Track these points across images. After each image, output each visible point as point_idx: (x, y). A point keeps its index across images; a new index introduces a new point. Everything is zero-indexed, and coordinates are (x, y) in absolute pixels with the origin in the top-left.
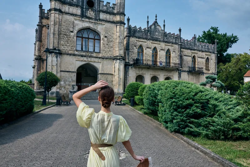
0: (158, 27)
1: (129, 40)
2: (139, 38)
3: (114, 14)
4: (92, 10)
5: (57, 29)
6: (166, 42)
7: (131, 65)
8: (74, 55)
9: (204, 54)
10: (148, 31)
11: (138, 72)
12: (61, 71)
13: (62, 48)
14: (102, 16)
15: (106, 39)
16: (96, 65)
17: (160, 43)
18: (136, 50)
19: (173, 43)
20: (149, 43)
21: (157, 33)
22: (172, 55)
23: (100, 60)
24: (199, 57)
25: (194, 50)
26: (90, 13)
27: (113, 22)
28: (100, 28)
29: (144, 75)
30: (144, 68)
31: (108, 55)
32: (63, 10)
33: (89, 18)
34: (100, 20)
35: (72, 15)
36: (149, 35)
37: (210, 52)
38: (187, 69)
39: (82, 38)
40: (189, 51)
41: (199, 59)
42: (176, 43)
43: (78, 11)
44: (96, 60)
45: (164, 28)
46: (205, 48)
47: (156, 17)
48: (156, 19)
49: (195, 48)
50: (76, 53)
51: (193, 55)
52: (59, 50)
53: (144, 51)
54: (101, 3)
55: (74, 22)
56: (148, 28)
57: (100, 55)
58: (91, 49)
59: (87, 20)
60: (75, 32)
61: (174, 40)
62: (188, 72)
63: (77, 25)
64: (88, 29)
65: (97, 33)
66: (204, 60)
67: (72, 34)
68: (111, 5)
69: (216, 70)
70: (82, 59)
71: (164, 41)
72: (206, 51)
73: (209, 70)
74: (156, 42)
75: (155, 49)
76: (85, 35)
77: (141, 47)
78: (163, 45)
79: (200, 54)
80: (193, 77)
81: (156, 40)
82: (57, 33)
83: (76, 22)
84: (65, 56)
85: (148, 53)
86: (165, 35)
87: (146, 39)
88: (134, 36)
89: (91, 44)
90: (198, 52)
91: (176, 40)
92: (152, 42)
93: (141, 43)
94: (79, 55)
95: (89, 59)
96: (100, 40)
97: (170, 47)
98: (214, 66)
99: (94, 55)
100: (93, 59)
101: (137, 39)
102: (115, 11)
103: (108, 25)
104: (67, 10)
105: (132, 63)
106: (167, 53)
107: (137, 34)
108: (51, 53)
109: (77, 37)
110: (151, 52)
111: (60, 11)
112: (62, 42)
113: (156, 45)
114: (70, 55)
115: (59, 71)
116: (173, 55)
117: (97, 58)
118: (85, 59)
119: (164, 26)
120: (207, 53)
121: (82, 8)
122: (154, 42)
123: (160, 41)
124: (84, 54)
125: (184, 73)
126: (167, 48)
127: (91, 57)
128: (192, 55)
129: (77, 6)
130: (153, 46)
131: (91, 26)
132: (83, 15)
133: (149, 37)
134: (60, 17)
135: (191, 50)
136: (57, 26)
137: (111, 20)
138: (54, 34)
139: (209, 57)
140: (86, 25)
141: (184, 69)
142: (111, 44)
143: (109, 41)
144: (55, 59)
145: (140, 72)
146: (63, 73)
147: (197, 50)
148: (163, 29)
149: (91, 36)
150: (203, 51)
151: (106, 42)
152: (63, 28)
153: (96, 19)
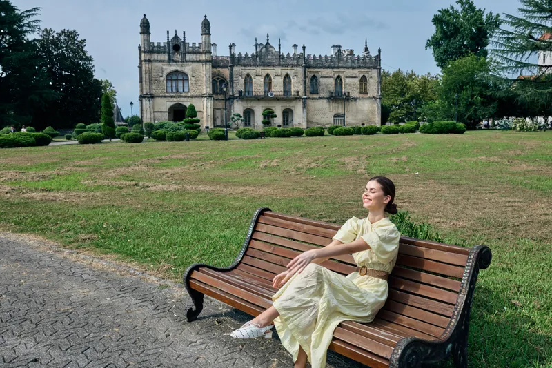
0: (270, 49)
1: (232, 70)
2: (246, 66)
3: (200, 53)
4: (178, 54)
5: (147, 77)
6: (282, 66)
7: (237, 98)
8: (165, 97)
9: (356, 71)
10: (257, 56)
11: (246, 105)
12: (154, 112)
13: (154, 92)
14: (188, 57)
15: (193, 79)
16: (184, 104)
17: (274, 68)
18: (242, 80)
19: (293, 66)
20: (259, 70)
21: (269, 57)
22: (292, 80)
23: (189, 99)
24: (347, 77)
25: (338, 68)
26: (177, 57)
27: (200, 61)
28: (187, 69)
29: (254, 109)
30: (254, 100)
31: (197, 93)
32: (152, 59)
33: (176, 62)
34: (186, 61)
35: (161, 61)
36: (258, 60)
37: (369, 68)
38: (327, 95)
39: (172, 80)
40: (330, 70)
41: (347, 80)
42: (298, 65)
43: (165, 57)
44: (185, 99)
45: (280, 49)
46: (358, 63)
47: (268, 37)
48: (268, 40)
49: (340, 65)
50: (167, 95)
51: (336, 75)
52: (151, 94)
53: (253, 80)
54: (187, 45)
55: (162, 68)
56: (257, 52)
57: (189, 94)
58: (180, 89)
59: (174, 63)
60: (165, 76)
61: (295, 61)
62: (328, 98)
63: (166, 69)
64: (176, 71)
65: (185, 75)
66: (357, 81)
67: (161, 78)
68: (197, 45)
69: (378, 93)
70: (172, 99)
71: (279, 65)
72: (360, 67)
73: (367, 93)
74: (268, 68)
75: (268, 75)
76: (174, 78)
77: (248, 75)
78: (278, 70)
79: (350, 72)
80: (336, 105)
81: (269, 65)
82: (148, 80)
83: (164, 67)
84: (157, 99)
85: (257, 82)
86: (282, 57)
87: (255, 65)
88: (238, 65)
89: (180, 84)
90: (346, 70)
91: (298, 62)
92: (262, 68)
93: (248, 71)
94: (169, 97)
95: (179, 99)
96: (188, 80)
97: (289, 72)
98: (376, 87)
99: (184, 94)
100: (182, 99)
101: (243, 68)
102: (201, 50)
103: (195, 65)
104: (156, 58)
105: (237, 95)
106: (285, 79)
107: (243, 62)
108: (145, 97)
109: (167, 80)
110: (263, 80)
111: (150, 61)
112: (154, 87)
113: (268, 72)
114: (161, 97)
115: (152, 112)
116: (294, 80)
117: (185, 97)
118: (175, 99)
119: (280, 45)
120: (362, 70)
121: (169, 54)
122: (265, 68)
123: (273, 66)
124: (174, 95)
125: (321, 100)
126: (284, 73)
127: (180, 97)
128: (334, 75)
129: (164, 53)
130: (264, 73)
131: (179, 68)
132: (170, 60)
133: (259, 63)
134: (150, 65)
135: (333, 68)
136: (148, 74)
137: (198, 60)
138: (146, 82)
139: (366, 75)
140: (174, 68)
141: (322, 95)
142: (199, 83)
143: (196, 80)
144: (148, 102)
145: (249, 105)
146: (156, 113)
147: (344, 67)
148: (277, 50)
149: (180, 77)
150: (354, 68)
151: (194, 82)
152: (154, 75)
153: (182, 62)
